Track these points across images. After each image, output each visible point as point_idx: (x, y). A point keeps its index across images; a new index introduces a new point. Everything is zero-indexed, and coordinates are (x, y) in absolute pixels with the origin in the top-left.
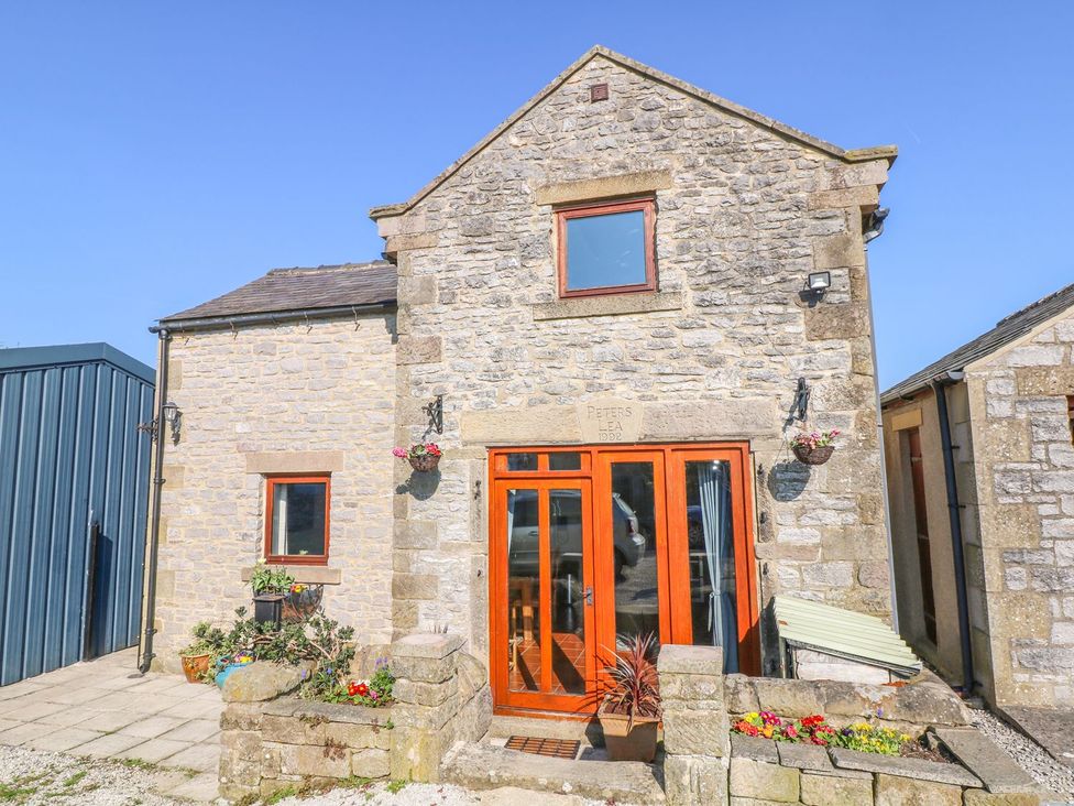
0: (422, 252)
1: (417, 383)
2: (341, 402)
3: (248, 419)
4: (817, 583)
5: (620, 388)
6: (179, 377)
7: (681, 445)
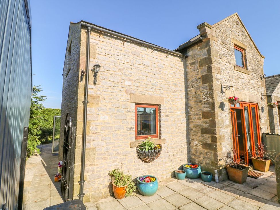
0: (215, 42)
1: (217, 79)
6: (95, 53)
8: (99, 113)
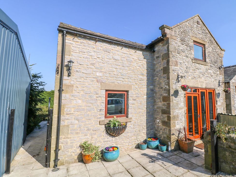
0: (174, 40)
1: (174, 70)
3: (101, 72)
5: (203, 78)
6: (70, 51)
8: (73, 98)
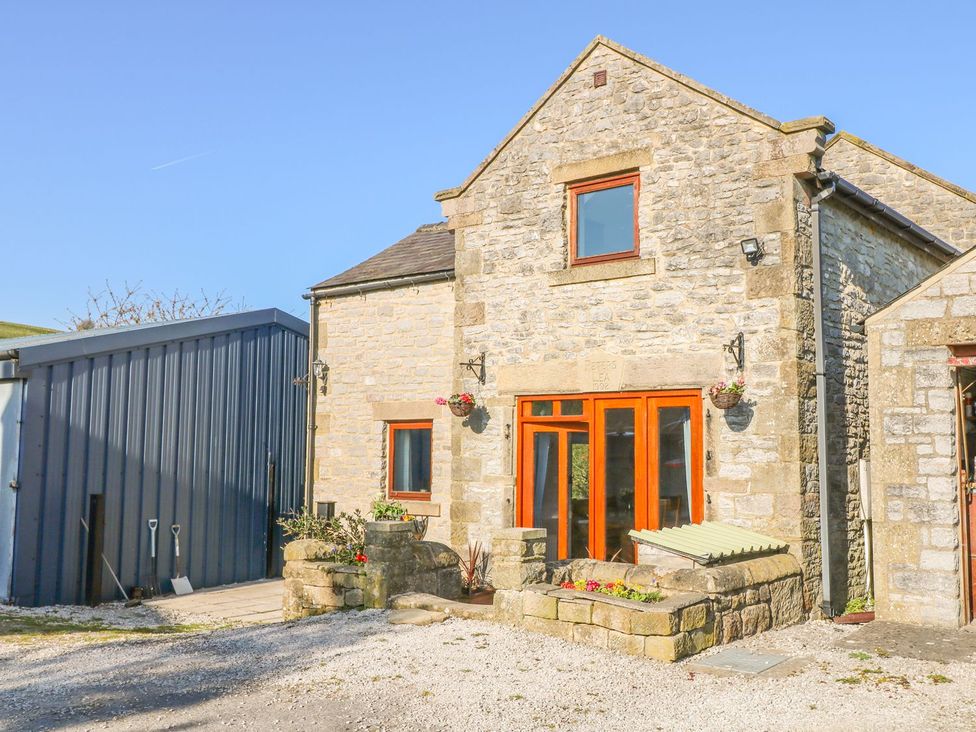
0: (472, 229)
1: (468, 342)
2: (439, 357)
3: (374, 373)
4: (746, 513)
5: (610, 344)
6: (325, 338)
7: (653, 394)
8: (330, 444)
